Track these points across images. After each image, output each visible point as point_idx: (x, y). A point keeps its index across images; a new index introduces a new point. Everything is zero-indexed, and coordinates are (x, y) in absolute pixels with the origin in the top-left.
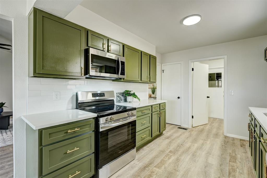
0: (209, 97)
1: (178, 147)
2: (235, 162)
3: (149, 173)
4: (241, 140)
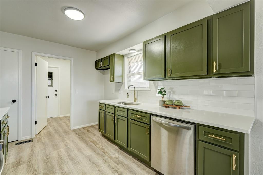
0: (48, 97)
4: (84, 128)
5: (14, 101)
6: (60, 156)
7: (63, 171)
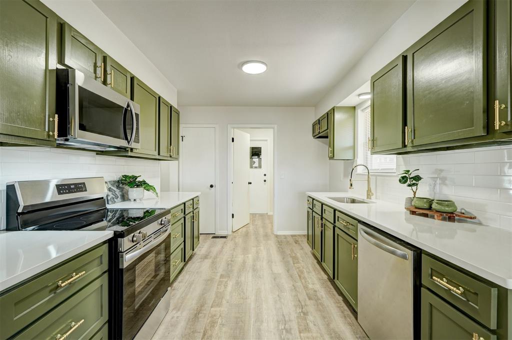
0: (251, 183)
1: (230, 266)
2: (298, 262)
3: (209, 321)
4: (292, 236)
5: (212, 186)
6: (244, 262)
7: (239, 280)
